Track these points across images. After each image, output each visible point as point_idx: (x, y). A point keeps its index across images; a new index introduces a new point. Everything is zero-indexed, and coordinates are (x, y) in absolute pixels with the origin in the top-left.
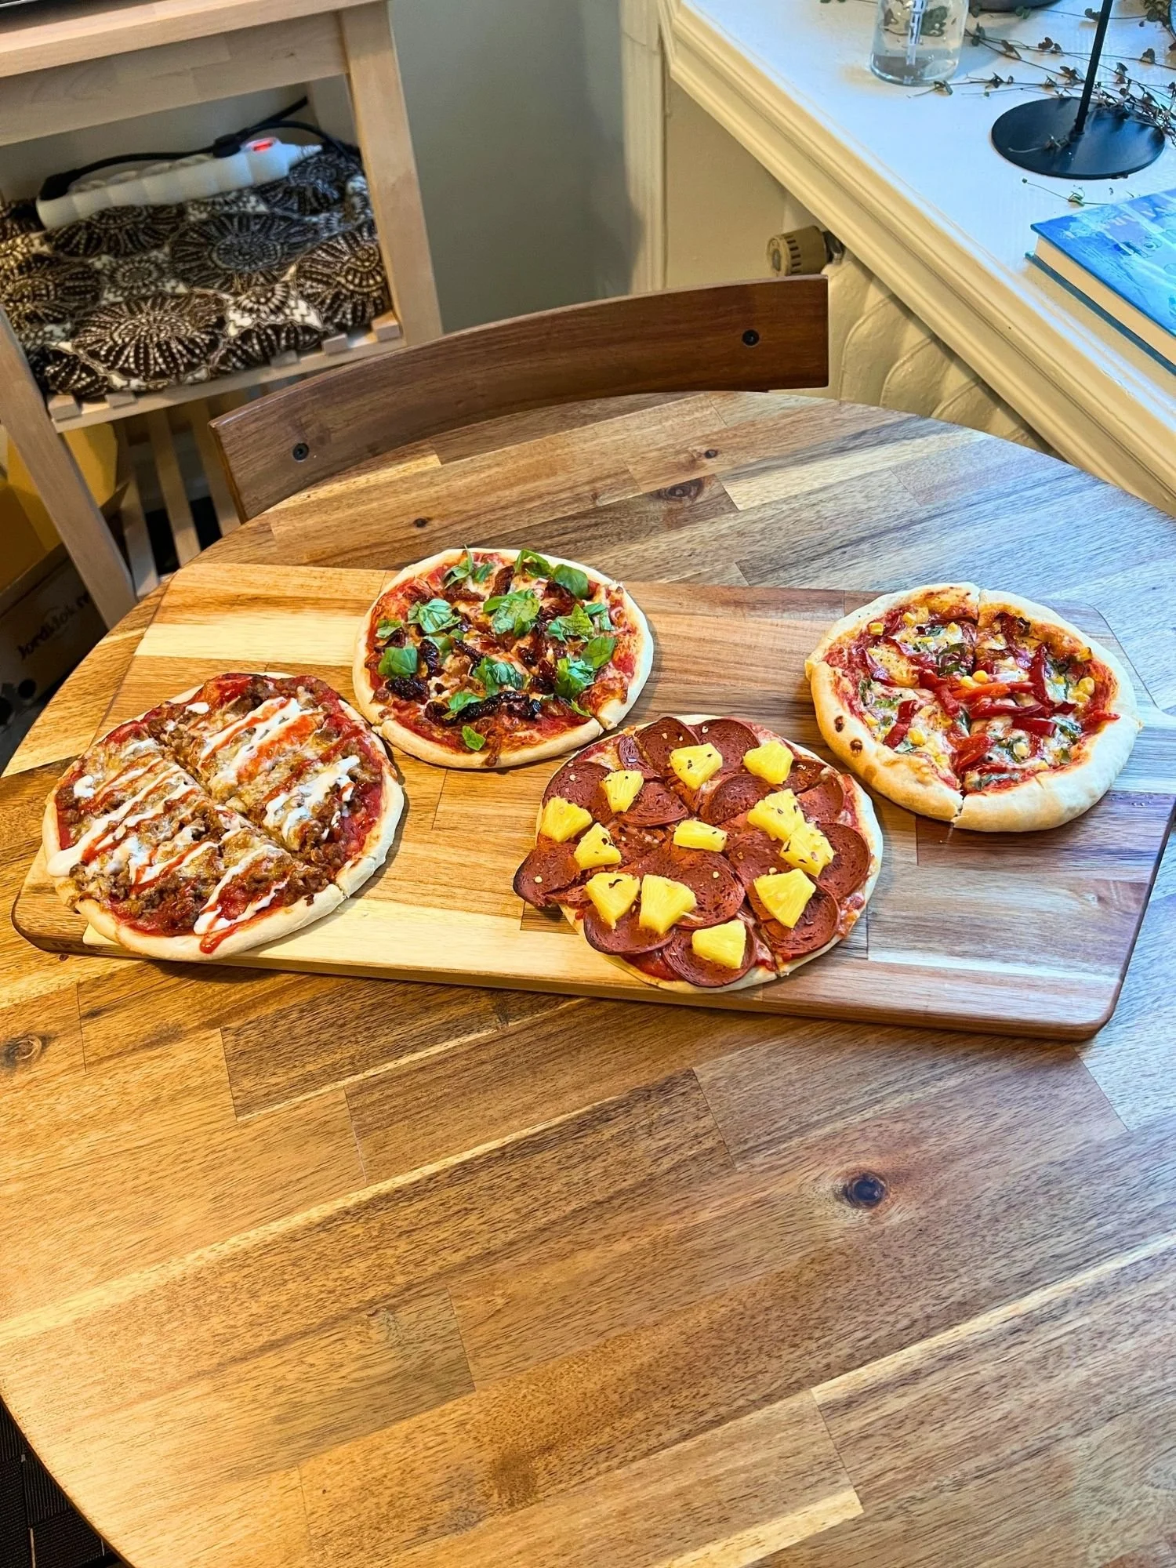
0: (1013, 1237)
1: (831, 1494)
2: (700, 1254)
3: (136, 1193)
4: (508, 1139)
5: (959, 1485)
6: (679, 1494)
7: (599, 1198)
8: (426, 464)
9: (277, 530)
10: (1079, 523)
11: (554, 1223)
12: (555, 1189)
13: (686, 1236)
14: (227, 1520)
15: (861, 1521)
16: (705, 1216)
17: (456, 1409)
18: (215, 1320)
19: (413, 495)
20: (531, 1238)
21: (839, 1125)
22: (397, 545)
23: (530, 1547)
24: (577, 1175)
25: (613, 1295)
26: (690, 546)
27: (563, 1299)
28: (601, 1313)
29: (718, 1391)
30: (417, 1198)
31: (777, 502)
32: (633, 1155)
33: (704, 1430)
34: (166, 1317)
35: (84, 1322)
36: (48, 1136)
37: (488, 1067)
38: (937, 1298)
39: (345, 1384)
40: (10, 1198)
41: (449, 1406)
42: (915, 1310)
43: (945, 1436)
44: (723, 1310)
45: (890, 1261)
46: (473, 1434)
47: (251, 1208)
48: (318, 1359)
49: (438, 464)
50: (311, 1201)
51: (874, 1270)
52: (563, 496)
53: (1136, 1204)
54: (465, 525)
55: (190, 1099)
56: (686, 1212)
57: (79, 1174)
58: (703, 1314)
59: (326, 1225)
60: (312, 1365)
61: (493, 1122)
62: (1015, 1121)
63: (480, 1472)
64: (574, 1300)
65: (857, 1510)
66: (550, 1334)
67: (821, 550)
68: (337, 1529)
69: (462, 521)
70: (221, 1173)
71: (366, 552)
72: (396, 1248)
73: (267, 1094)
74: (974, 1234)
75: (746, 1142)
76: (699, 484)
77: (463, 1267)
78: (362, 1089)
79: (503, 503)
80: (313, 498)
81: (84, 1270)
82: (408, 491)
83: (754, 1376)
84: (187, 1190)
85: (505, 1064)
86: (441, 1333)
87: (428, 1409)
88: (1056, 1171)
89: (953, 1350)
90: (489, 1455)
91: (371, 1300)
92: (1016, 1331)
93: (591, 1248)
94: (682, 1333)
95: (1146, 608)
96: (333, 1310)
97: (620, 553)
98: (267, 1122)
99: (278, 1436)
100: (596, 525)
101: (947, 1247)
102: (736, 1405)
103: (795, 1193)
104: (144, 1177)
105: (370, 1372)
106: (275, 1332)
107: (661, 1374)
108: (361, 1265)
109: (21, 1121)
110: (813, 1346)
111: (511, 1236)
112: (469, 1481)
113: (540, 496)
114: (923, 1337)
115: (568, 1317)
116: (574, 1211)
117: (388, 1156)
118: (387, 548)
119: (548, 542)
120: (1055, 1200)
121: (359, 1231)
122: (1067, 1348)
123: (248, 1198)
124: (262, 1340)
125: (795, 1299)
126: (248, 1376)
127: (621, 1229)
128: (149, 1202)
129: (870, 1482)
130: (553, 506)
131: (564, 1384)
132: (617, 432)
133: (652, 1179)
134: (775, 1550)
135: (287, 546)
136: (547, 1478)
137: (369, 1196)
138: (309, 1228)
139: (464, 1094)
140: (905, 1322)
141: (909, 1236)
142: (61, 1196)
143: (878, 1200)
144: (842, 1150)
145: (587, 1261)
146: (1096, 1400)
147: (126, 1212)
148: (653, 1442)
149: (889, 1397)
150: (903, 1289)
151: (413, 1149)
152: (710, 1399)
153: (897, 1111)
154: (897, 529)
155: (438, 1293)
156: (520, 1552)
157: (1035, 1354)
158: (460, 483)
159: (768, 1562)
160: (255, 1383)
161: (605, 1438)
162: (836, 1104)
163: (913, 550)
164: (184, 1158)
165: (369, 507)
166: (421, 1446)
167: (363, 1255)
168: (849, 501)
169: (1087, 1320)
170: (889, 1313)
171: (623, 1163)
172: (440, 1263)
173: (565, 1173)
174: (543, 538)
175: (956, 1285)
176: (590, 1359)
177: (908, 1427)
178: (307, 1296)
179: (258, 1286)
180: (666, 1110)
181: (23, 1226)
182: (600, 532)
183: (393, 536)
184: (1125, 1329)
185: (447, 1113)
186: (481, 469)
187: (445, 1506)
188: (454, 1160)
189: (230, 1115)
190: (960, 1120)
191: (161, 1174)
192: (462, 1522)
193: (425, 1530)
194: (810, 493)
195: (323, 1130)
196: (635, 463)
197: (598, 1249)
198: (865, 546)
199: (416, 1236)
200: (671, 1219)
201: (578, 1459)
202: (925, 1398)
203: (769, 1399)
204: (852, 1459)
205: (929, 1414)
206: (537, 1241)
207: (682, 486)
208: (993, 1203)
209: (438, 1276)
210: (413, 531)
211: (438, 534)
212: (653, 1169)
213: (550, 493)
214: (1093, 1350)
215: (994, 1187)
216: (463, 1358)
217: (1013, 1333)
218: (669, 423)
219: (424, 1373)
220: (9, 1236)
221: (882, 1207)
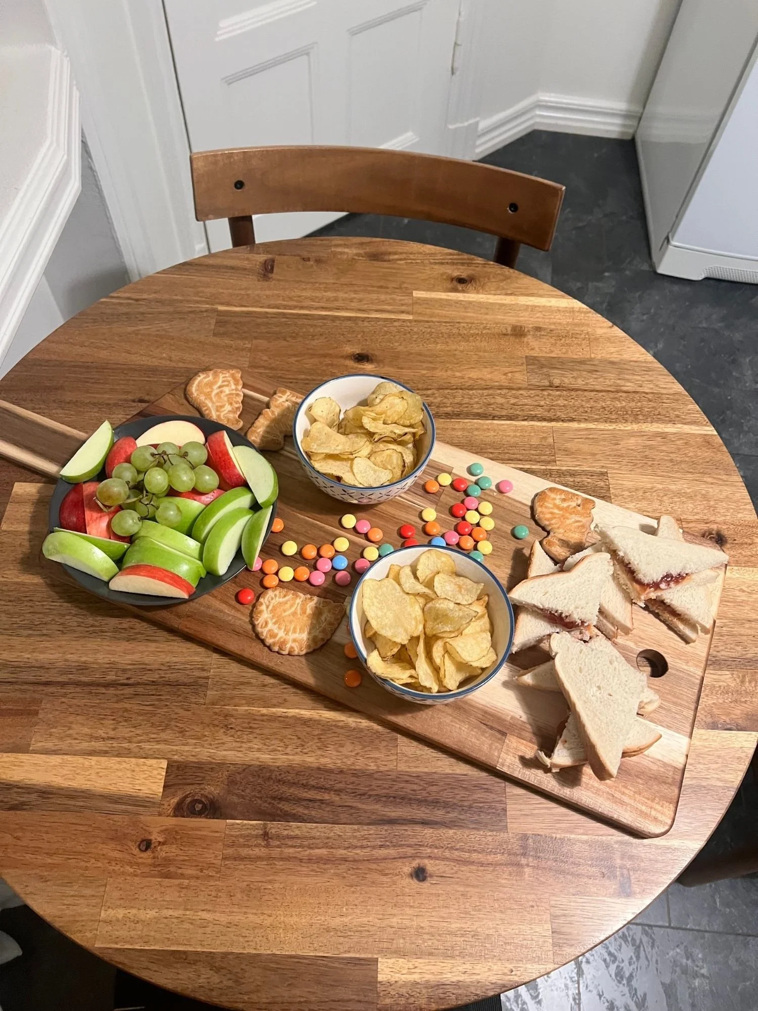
0: (319, 329)
1: (421, 297)
2: (431, 363)
4: (490, 421)
5: (381, 287)
6: (467, 312)
7: (461, 391)
8: (393, 969)
9: (545, 929)
11: (481, 389)
12: (476, 400)
13: (434, 369)
14: (616, 354)
15: (415, 290)
16: (424, 372)
17: (533, 353)
18: (619, 405)
19: (416, 922)
20: (491, 388)
22: (447, 854)
23: (517, 317)
24: (466, 400)
25: (467, 363)
26: (225, 739)
27: (486, 368)
29: (444, 330)
30: (532, 416)
31: (135, 757)
32: (441, 399)
33: (452, 322)
34: (639, 413)
35: (672, 423)
36: (695, 496)
37: (490, 451)
38: (357, 324)
39: (572, 372)
41: (535, 355)
42: (366, 324)
43: (377, 296)
44: (430, 346)
45: (365, 338)
46: (529, 346)
47: (602, 436)
48: (580, 383)
49: (380, 963)
50: (577, 430)
51: (372, 337)
52: (291, 850)
53: (270, 322)
54: (383, 852)
55: (630, 487)
56: (431, 375)
57: (679, 475)
58: (438, 347)
59: (572, 420)
60: (583, 381)
61: (495, 430)
62: (290, 356)
63: (529, 337)
64: (482, 366)
65: (414, 292)
66: (494, 360)
67: (140, 690)
68: (580, 340)
69: (385, 859)
70: (615, 453)
71: (475, 856)
72: (545, 403)
73: (592, 476)
74: (332, 334)
76: (179, 810)
77: (520, 389)
78: (549, 462)
79: (343, 867)
81: (673, 439)
82: (419, 932)
83: (429, 328)
84: (631, 452)
85: (481, 449)
86: (533, 373)
87: (543, 357)
88: (288, 339)
89: (362, 312)
90: (526, 340)
91: (557, 391)
93: (471, 378)
94: (448, 345)
96: (573, 393)
97: (278, 756)
98: (593, 464)
99: (597, 368)
101: (344, 334)
102: (439, 324)
103: (386, 366)
104: (650, 463)
105: (562, 372)
106: (596, 394)
107: (460, 338)
108: (561, 402)
109: (710, 507)
110: (406, 328)
111: (499, 391)
112: (534, 336)
113: (310, 861)
114: (368, 318)
115: (486, 362)
116: (472, 389)
117: (542, 434)
118: (456, 855)
119: (326, 797)
120: (296, 332)
121: (559, 413)
122: (325, 301)
123: (604, 440)
124: (602, 394)
125: (404, 340)
126: (607, 386)
127: (457, 379)
128: (646, 453)
129: (407, 296)
131: (494, 347)
132: (204, 924)
133: (438, 389)
134: (444, 293)
135: (541, 900)
136: (508, 329)
137: (553, 423)
138: (579, 421)
139: (504, 444)
140: (372, 323)
141: (354, 341)
142: (686, 469)
143: (357, 354)
145: (474, 374)
146: (325, 288)
147: (657, 453)
148: (470, 325)
149: (389, 310)
150: (366, 330)
151: (530, 433)
152: (447, 328)
154: (78, 684)
155: (531, 385)
156: (521, 317)
157: (335, 302)
160: (605, 384)
161: (485, 331)
163: (84, 659)
165: (459, 924)
166: (548, 349)
167: (558, 405)
168: (86, 730)
169: (312, 304)
170: (376, 326)
171: (446, 397)
172: (529, 393)
173: (471, 403)
174: (330, 803)
175: (348, 325)
176: (482, 350)
177: (387, 302)
178: (583, 401)
179: (601, 410)
181: (702, 464)
182: (284, 788)
183: (449, 869)
184: (303, 298)
185: (512, 440)
186: (343, 932)
187: (543, 333)
188: (513, 423)
189: (611, 473)
190: (310, 365)
192: (538, 329)
193: (551, 331)
194: (104, 753)
195: (568, 452)
196: (211, 865)
197: (468, 376)
198: (111, 677)
199: (536, 404)
200: (436, 375)
201: (496, 329)
202: (378, 305)
203: (428, 322)
204: (411, 302)
205: (379, 302)
206: (489, 386)
207: (193, 813)
208: (318, 339)
209: (531, 389)
210: (430, 866)
211: (410, 851)
212: (436, 392)
213: (301, 860)
214: (317, 297)
215: (315, 343)
216: (527, 365)
217: (338, 309)
218: (152, 914)
219: (542, 366)
220: (708, 462)
221: (358, 352)
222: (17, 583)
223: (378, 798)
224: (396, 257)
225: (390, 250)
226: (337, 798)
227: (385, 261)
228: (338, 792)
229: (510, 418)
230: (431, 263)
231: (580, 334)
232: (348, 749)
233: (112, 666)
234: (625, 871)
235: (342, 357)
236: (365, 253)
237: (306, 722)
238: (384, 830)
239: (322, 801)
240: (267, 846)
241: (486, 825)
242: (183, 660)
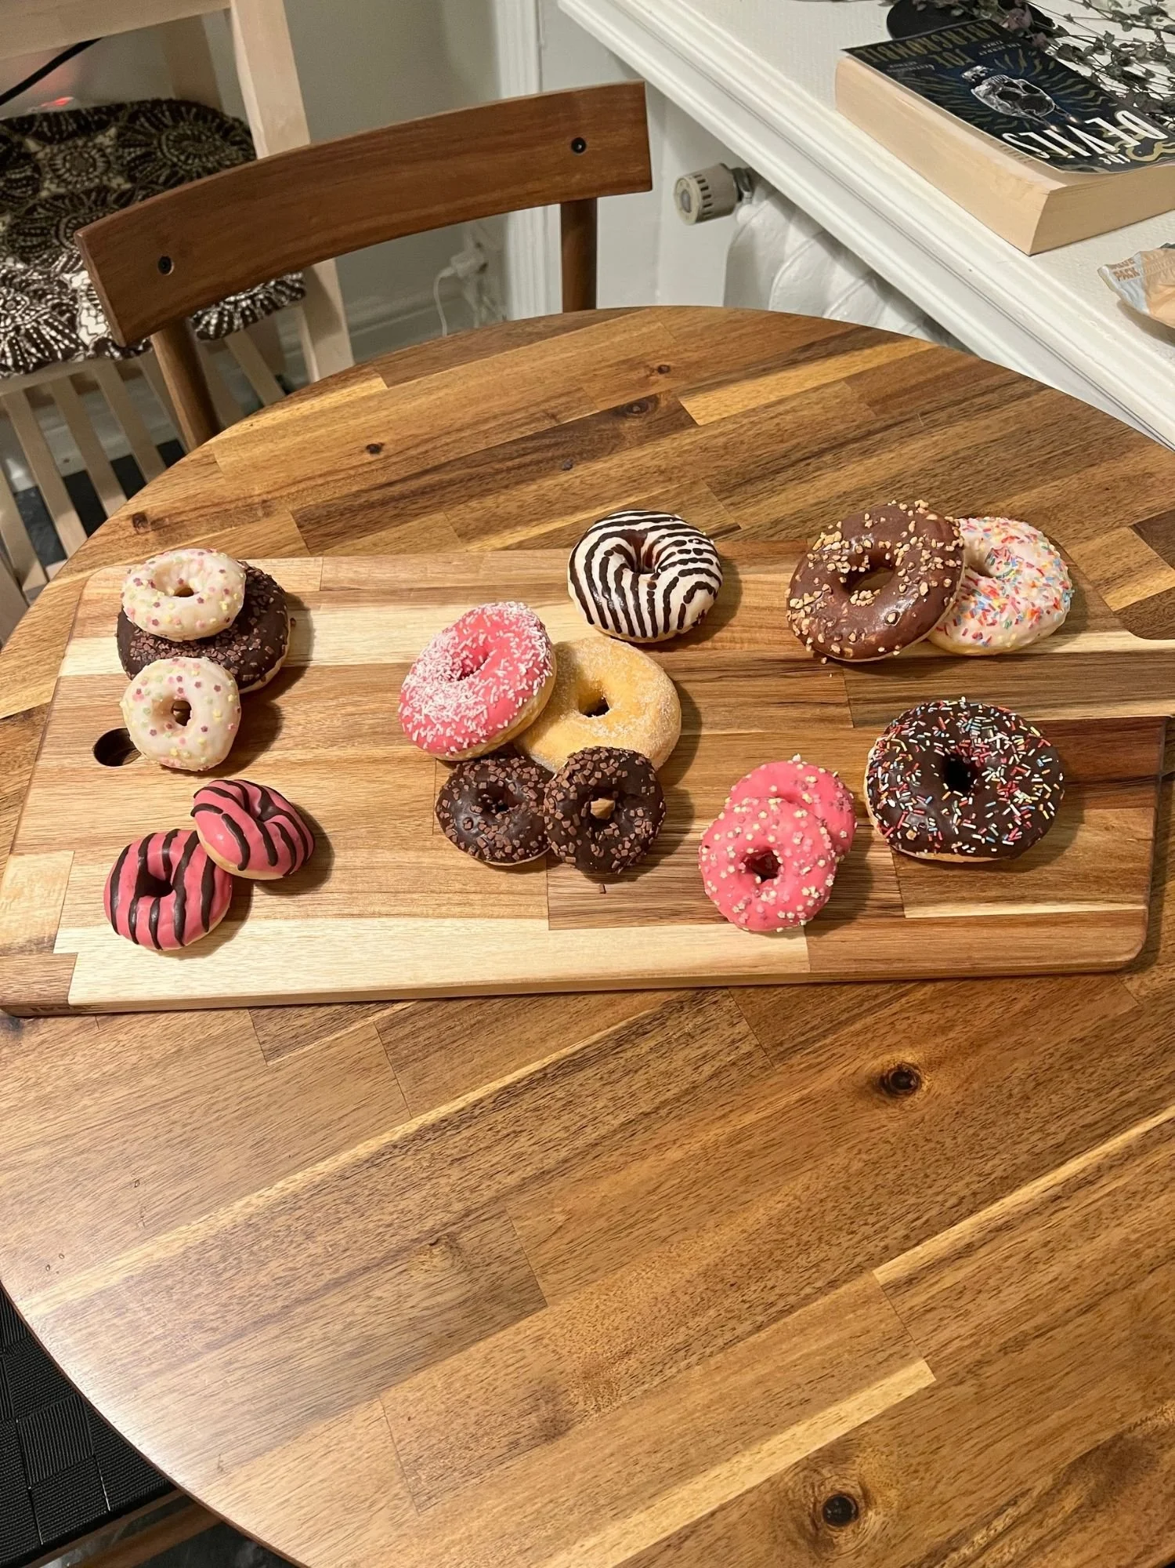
0: (1044, 1111)
1: (903, 1366)
2: (750, 1154)
3: (171, 1146)
4: (547, 1061)
5: (1020, 1343)
6: (759, 1382)
7: (646, 1109)
8: (371, 387)
9: (222, 462)
10: (1031, 428)
11: (604, 1137)
12: (600, 1103)
13: (735, 1139)
14: (314, 1458)
15: (934, 1389)
16: (750, 1118)
17: (530, 1325)
18: (273, 1264)
19: (363, 419)
20: (583, 1154)
21: (870, 1020)
22: (352, 472)
23: (622, 1448)
24: (621, 1090)
25: (672, 1201)
26: (655, 462)
27: (622, 1210)
28: (662, 1220)
29: (783, 1281)
30: (465, 1125)
31: (736, 416)
32: (673, 1066)
33: (775, 1320)
34: (222, 1266)
35: (136, 1279)
36: (68, 1097)
38: (980, 1175)
39: (415, 1313)
40: (36, 1162)
41: (524, 1323)
42: (960, 1188)
43: (1003, 1302)
44: (780, 1205)
45: (932, 1145)
46: (551, 1348)
47: (296, 1150)
48: (385, 1289)
49: (383, 387)
50: (357, 1137)
51: (919, 1155)
52: (518, 416)
53: (1153, 1071)
54: (422, 449)
55: (214, 1048)
56: (732, 1116)
57: (108, 1132)
58: (762, 1211)
59: (373, 1161)
60: (380, 1298)
61: (529, 1044)
62: (1036, 1004)
64: (634, 1210)
65: (929, 1379)
66: (614, 1245)
67: (784, 462)
68: (426, 1454)
69: (417, 445)
70: (258, 1119)
71: (320, 481)
72: (449, 1176)
73: (295, 1037)
74: (1007, 1113)
75: (781, 1044)
76: (654, 399)
77: (521, 1187)
78: (393, 1023)
79: (458, 425)
80: (256, 427)
81: (128, 1228)
82: (356, 416)
83: (816, 1265)
84: (223, 1140)
86: (508, 1254)
87: (504, 1328)
88: (1076, 1047)
89: (1000, 1222)
90: (569, 1366)
91: (432, 1229)
92: (1057, 1198)
93: (643, 1158)
94: (743, 1231)
95: (1102, 508)
96: (393, 1243)
97: (585, 472)
98: (298, 1065)
99: (354, 1370)
100: (556, 444)
101: (983, 1127)
102: (803, 1293)
103: (836, 1088)
104: (178, 1130)
105: (439, 1299)
106: (337, 1270)
107: (727, 1273)
109: (36, 1084)
110: (869, 1231)
111: (563, 1153)
112: (553, 1392)
113: (495, 417)
114: (971, 1212)
115: (631, 1226)
116: (623, 1124)
117: (429, 1087)
118: (342, 475)
119: (510, 464)
120: (1079, 1075)
121: (410, 1163)
122: (1104, 1209)
123: (290, 1141)
124: (324, 1280)
125: (847, 1188)
126: (316, 1315)
127: (671, 1137)
128: (188, 1154)
129: (938, 1351)
130: (511, 427)
131: (634, 1291)
132: (564, 350)
133: (694, 1087)
134: (857, 1424)
135: (235, 478)
136: (629, 1381)
137: (415, 1127)
138: (358, 1165)
139: (497, 1020)
140: (953, 1201)
141: (948, 1120)
142: (92, 1156)
143: (915, 1089)
144: (876, 1044)
145: (641, 1171)
146: (1137, 1254)
147: (165, 1165)
148: (728, 1336)
149: (947, 1271)
150: (947, 1170)
151: (453, 1078)
152: (777, 1291)
153: (922, 1003)
154: (855, 440)
155: (498, 1216)
156: (612, 1455)
157: (1078, 1218)
158: (409, 407)
159: (850, 1437)
160: (324, 1321)
161: (681, 1338)
162: (863, 1001)
163: (874, 460)
164: (215, 1108)
165: (317, 434)
166: (500, 1364)
167: (416, 1186)
168: (805, 413)
169: (1120, 1183)
170: (938, 1194)
171: (667, 1074)
172: (496, 1187)
173: (608, 1088)
174: (501, 461)
175: (996, 1161)
176: (657, 1265)
177: (968, 1296)
178: (365, 1231)
179: (313, 1227)
180: (700, 1019)
181: (56, 1190)
182: (560, 452)
183: (347, 463)
184: (1155, 1188)
185: (483, 1039)
186: (430, 391)
187: (533, 1419)
188: (497, 1085)
189: (258, 1060)
190: (983, 1006)
191: (198, 1125)
192: (553, 1431)
193: (515, 1444)
194: (767, 406)
195: (358, 1067)
196: (588, 381)
197: (652, 1158)
198: (828, 458)
199: (469, 1163)
200: (718, 1124)
201: (657, 1360)
202: (980, 1269)
203: (833, 1284)
204: (916, 1332)
205: (986, 1283)
206: (590, 1157)
207: (638, 403)
208: (1022, 1082)
209: (496, 1200)
210: (368, 457)
211: (394, 460)
212: (695, 1077)
213: (504, 414)
214: (1129, 1208)
215: (1021, 1067)
216: (531, 1276)
217: (1055, 1200)
218: (617, 339)
219: (494, 1294)
220: (42, 1202)
221: (919, 1094)
222: (1033, 487)
223: (451, 483)
224: (1070, 1503)
225: (1101, 1521)
226: (497, 466)
227: (1083, 1459)
228: (499, 472)
229: (510, 1093)
230: (964, 1536)
231: (431, 1479)
232: (512, 508)
233: (837, 465)
234: (142, 530)
235: (940, 1064)
236: (1153, 1462)
237: (576, 509)
238: (431, 464)
239: (512, 459)
240: (544, 411)
241: (317, 507)
242: (766, 503)
